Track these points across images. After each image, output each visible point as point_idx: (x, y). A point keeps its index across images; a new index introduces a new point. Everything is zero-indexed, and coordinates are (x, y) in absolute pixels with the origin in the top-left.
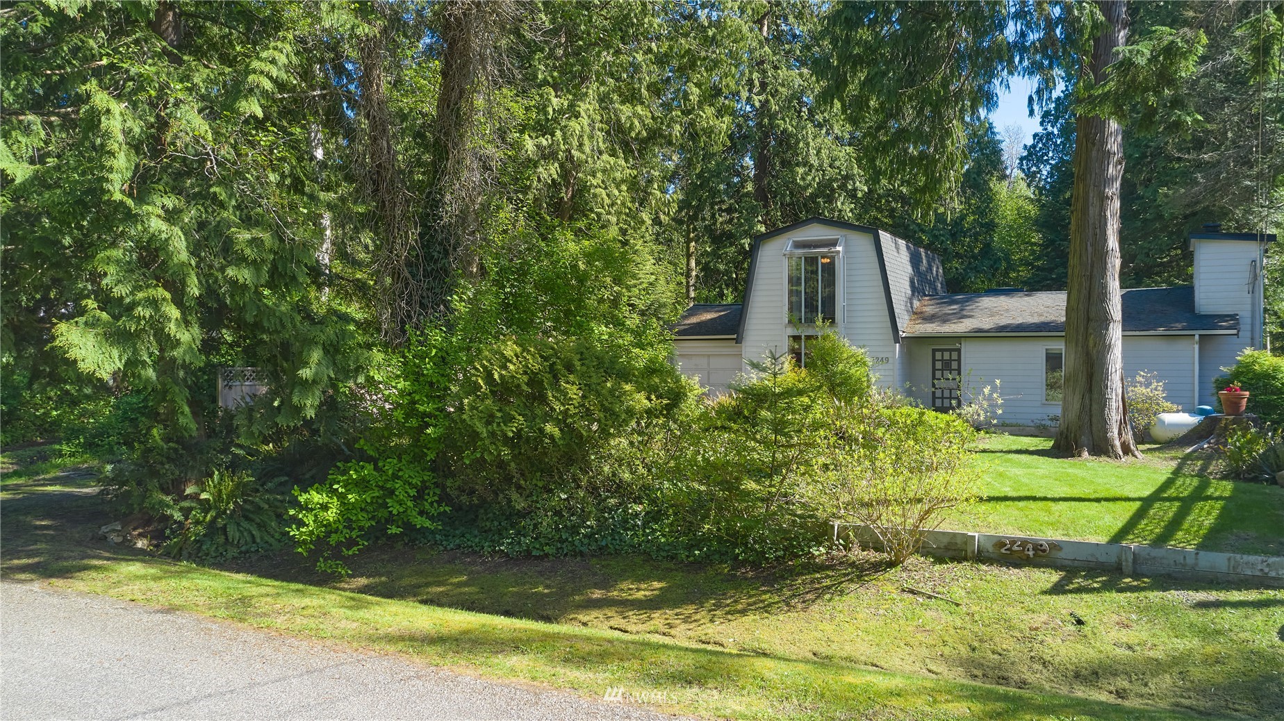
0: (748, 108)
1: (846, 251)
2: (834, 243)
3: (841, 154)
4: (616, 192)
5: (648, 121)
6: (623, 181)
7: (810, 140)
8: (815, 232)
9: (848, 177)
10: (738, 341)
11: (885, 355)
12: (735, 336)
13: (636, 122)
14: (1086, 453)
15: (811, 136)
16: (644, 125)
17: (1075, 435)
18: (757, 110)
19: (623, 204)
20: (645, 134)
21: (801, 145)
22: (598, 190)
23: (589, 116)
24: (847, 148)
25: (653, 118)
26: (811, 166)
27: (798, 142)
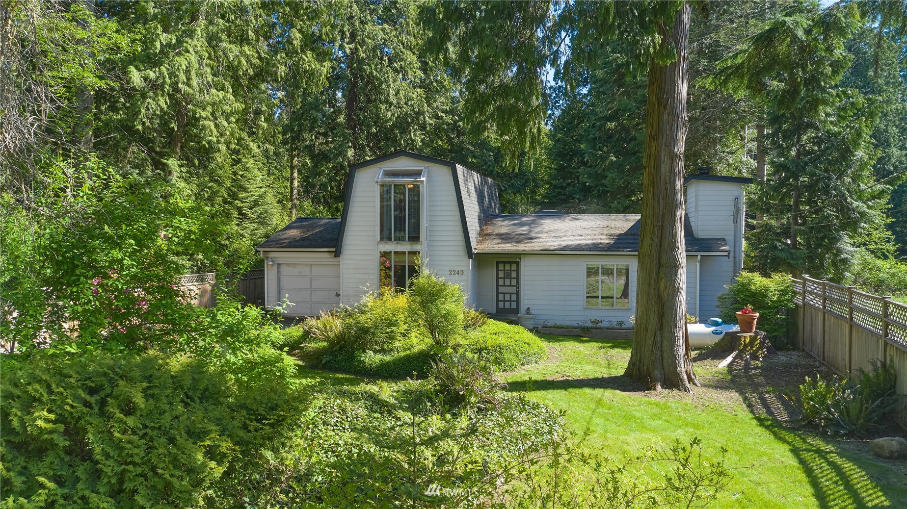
0: (340, 54)
1: (428, 181)
2: (418, 174)
3: (414, 96)
4: (226, 124)
5: (255, 61)
6: (232, 113)
7: (391, 83)
8: (402, 164)
9: (420, 113)
10: (337, 254)
11: (460, 269)
12: (334, 250)
13: (244, 62)
14: (660, 387)
15: (391, 80)
16: (251, 64)
17: (648, 368)
18: (348, 56)
19: (232, 134)
20: (251, 72)
21: (384, 86)
22: (207, 122)
23: (196, 53)
24: (418, 90)
25: (260, 58)
26: (391, 104)
27: (380, 85)
